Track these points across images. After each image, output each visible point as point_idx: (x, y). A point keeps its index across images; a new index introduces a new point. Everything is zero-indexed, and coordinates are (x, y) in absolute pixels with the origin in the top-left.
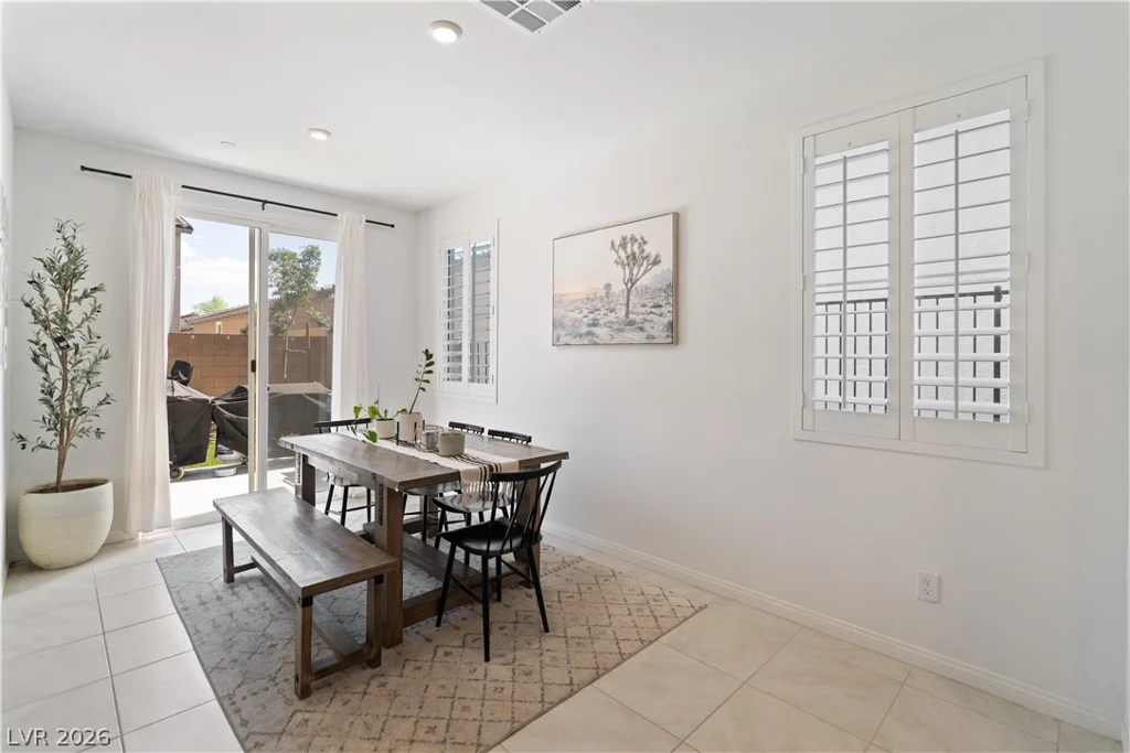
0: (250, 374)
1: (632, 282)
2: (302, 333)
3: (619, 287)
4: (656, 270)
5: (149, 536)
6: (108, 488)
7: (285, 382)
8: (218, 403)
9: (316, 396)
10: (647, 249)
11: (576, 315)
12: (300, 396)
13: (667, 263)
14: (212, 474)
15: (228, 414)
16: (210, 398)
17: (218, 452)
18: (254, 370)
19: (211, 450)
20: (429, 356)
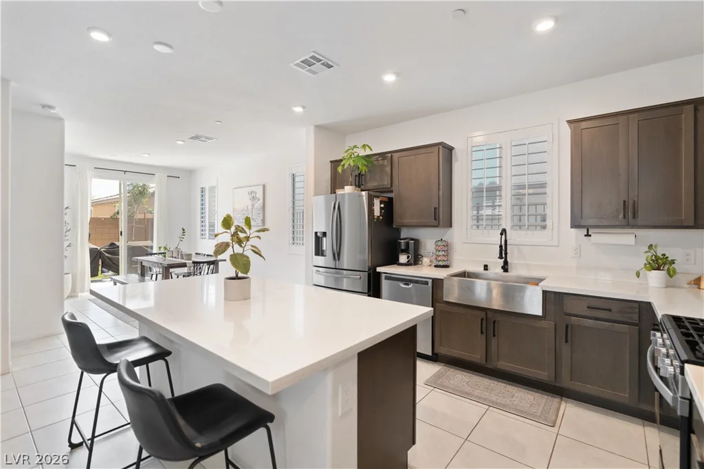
0: (120, 237)
1: (253, 205)
2: (142, 216)
3: (250, 207)
4: (259, 202)
5: (83, 294)
6: (70, 275)
7: (133, 241)
8: (102, 250)
9: (147, 247)
10: (257, 195)
11: (239, 215)
12: (141, 247)
13: (261, 200)
14: (101, 281)
15: (107, 255)
16: (99, 248)
17: (102, 272)
18: (121, 235)
19: (100, 272)
20: (184, 230)
